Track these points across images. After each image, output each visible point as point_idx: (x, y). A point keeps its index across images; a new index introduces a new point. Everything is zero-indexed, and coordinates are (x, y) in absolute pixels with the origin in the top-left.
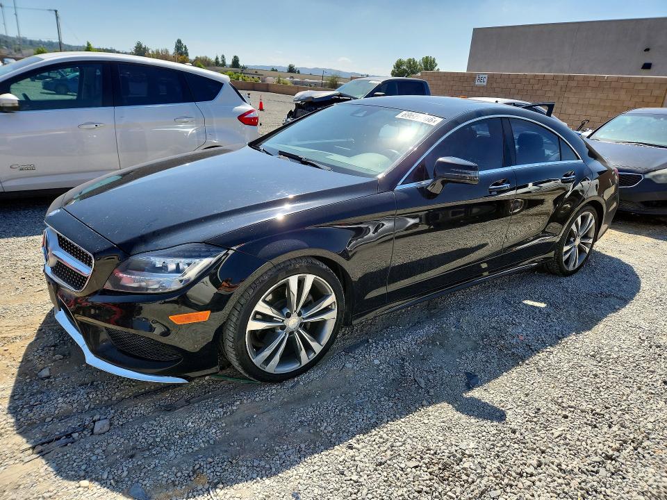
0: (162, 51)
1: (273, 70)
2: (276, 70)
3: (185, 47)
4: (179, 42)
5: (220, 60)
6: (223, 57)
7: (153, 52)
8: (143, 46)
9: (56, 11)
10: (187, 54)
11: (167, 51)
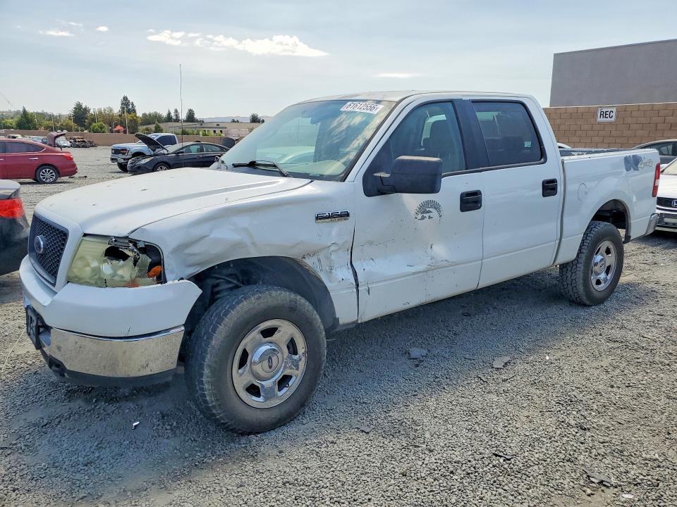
0: (105, 110)
1: (234, 121)
2: (238, 121)
3: (133, 104)
4: (125, 99)
5: (173, 115)
6: (176, 111)
8: (84, 107)
10: (134, 111)
11: (110, 110)
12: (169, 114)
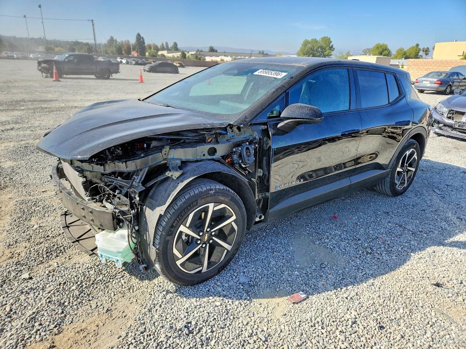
0: (125, 41)
3: (143, 38)
4: (139, 35)
5: (165, 45)
6: (167, 43)
7: (119, 43)
8: (114, 39)
9: (92, 20)
10: (143, 42)
11: (128, 41)
12: (163, 45)
